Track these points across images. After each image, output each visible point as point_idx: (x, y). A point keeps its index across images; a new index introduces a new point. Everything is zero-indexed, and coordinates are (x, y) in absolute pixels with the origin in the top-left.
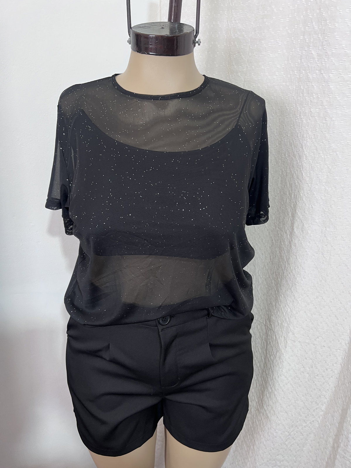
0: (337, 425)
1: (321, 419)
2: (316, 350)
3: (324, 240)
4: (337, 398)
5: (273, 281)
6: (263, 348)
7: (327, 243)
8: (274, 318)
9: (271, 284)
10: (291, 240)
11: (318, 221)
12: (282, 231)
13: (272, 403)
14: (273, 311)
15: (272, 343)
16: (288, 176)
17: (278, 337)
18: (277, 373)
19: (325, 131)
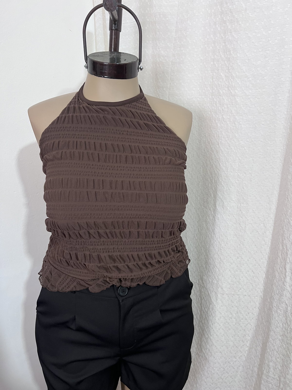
0: (260, 356)
1: (247, 353)
2: (239, 299)
3: (240, 214)
4: (258, 335)
5: (202, 248)
6: (198, 303)
7: (242, 215)
8: (205, 278)
9: (201, 250)
10: (214, 215)
11: (234, 199)
12: (207, 208)
13: (209, 347)
14: (204, 272)
15: (205, 297)
16: (208, 167)
17: (209, 292)
18: (211, 321)
19: (235, 132)
